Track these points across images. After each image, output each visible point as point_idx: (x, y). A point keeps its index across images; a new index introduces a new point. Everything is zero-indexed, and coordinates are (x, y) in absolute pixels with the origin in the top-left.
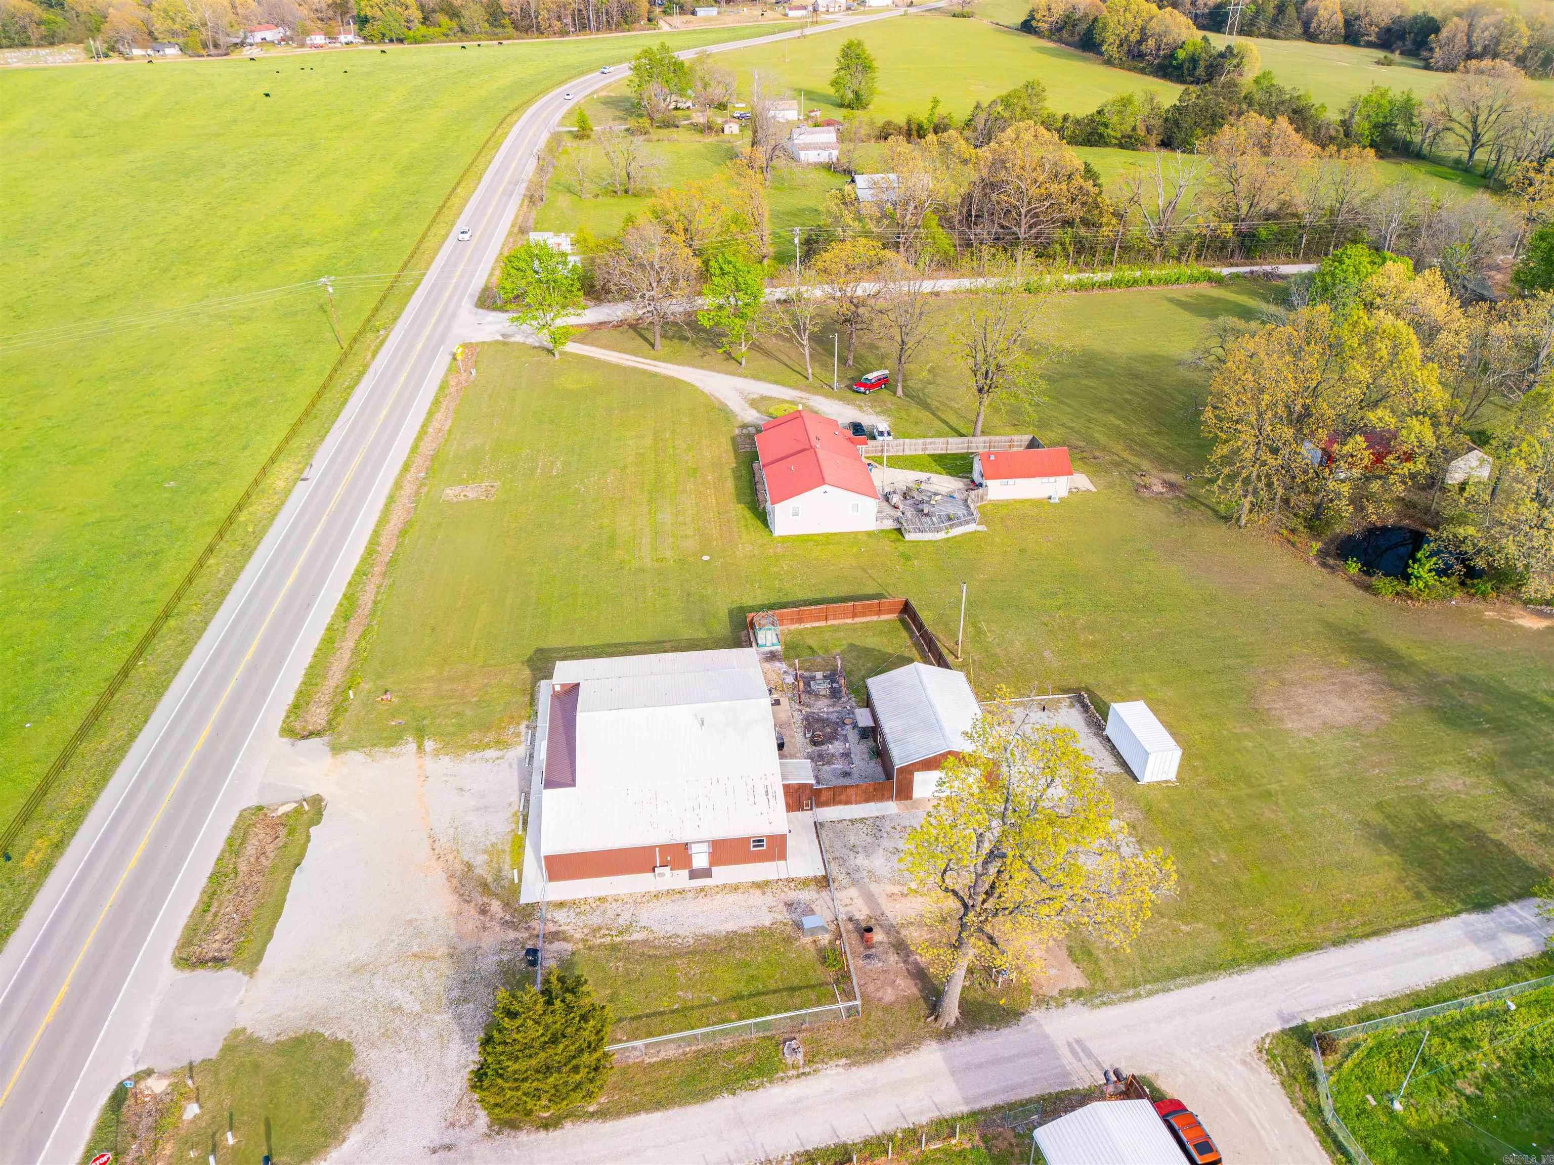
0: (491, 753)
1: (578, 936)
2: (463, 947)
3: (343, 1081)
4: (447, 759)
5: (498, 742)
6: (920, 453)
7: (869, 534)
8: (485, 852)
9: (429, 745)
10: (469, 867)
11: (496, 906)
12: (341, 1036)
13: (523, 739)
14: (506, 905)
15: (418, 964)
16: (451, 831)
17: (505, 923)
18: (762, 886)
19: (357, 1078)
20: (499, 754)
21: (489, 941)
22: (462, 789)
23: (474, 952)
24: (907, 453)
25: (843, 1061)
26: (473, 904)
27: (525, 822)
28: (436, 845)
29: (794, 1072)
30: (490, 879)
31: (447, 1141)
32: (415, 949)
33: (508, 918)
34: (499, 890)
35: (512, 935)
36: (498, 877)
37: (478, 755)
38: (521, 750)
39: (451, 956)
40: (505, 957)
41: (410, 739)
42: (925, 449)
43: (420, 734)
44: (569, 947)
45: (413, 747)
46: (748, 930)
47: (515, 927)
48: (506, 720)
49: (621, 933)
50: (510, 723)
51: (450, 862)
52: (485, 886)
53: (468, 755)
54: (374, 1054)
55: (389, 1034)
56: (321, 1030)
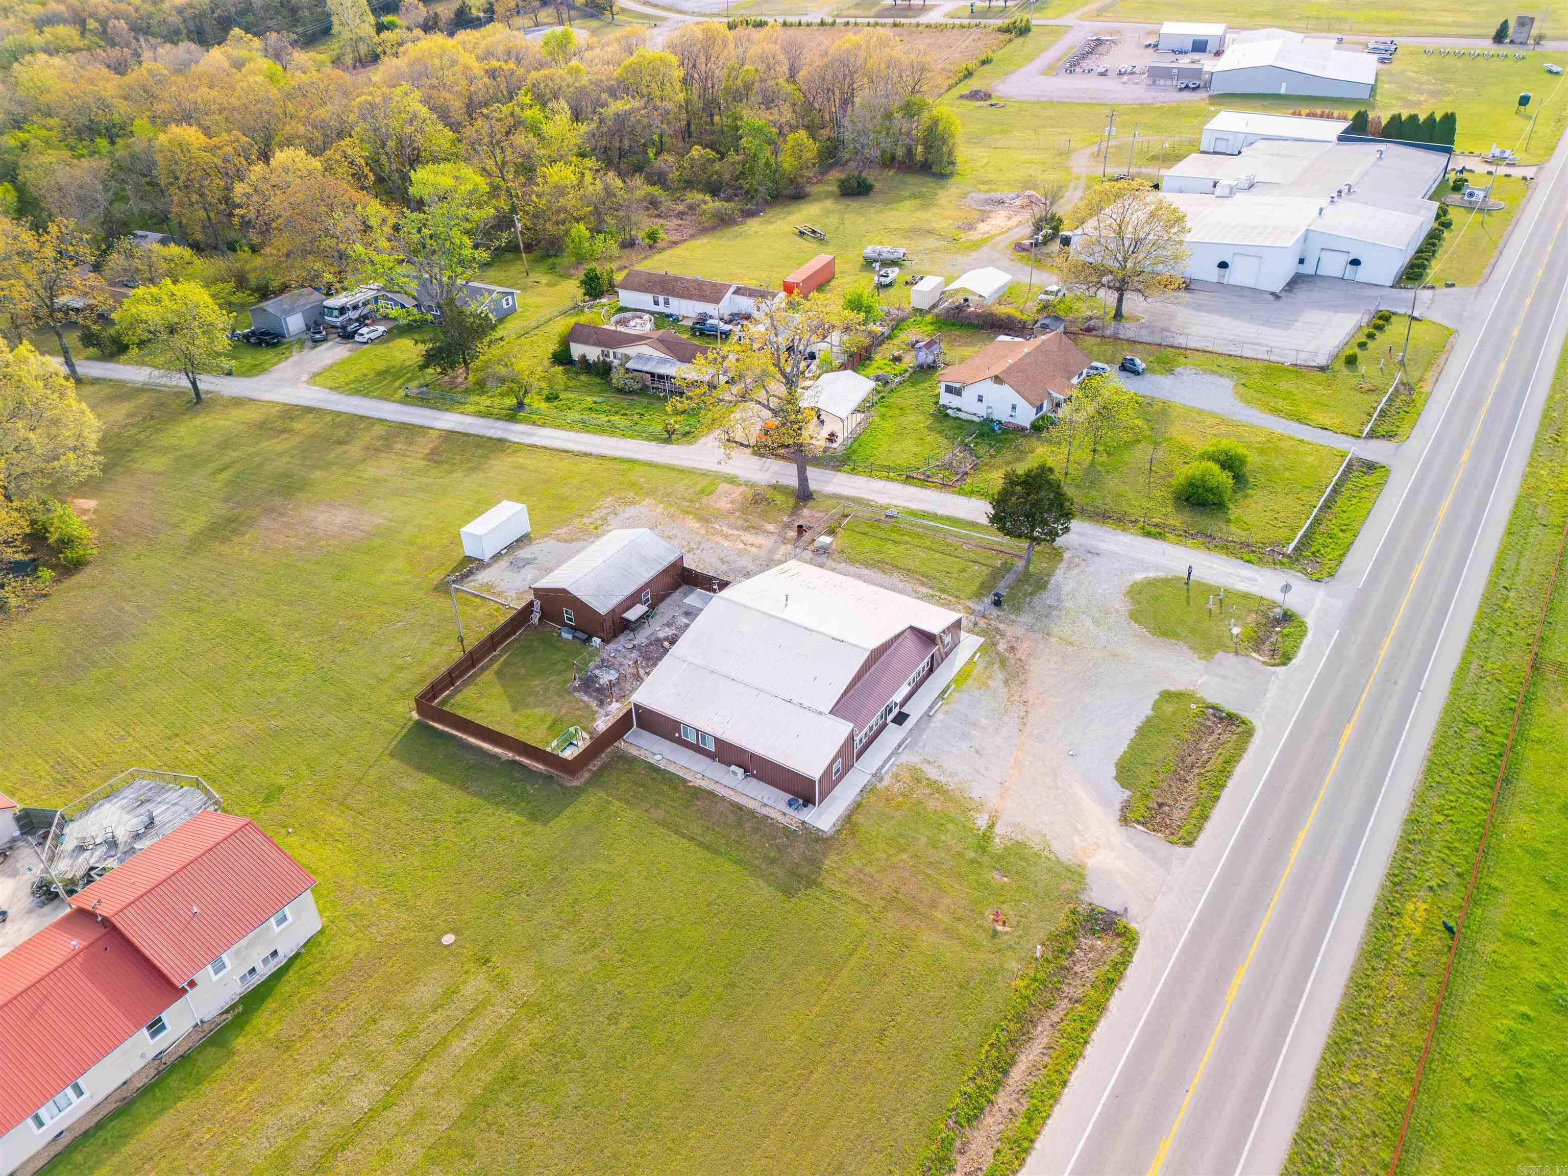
0: (932, 773)
1: (960, 607)
2: (1038, 636)
3: (1141, 603)
4: (974, 795)
5: (918, 781)
8: (988, 687)
9: (982, 822)
10: (1006, 682)
11: (1002, 647)
12: (1136, 625)
13: (894, 769)
14: (994, 644)
15: (1072, 639)
16: (1005, 719)
17: (1003, 635)
19: (1131, 601)
20: (926, 768)
21: (1019, 631)
22: (978, 752)
23: (1031, 629)
25: (872, 503)
26: (1018, 657)
27: (944, 692)
28: (1023, 714)
30: (996, 666)
32: (1070, 649)
33: (998, 636)
34: (994, 655)
35: (1002, 627)
36: (990, 663)
37: (943, 779)
38: (905, 758)
39: (1048, 634)
40: (1013, 617)
41: (997, 840)
43: (984, 840)
44: (969, 603)
45: (998, 830)
46: (856, 565)
47: (997, 631)
48: (894, 804)
49: (933, 596)
50: (894, 797)
51: (1018, 694)
52: (1003, 663)
53: (953, 786)
55: (1105, 612)
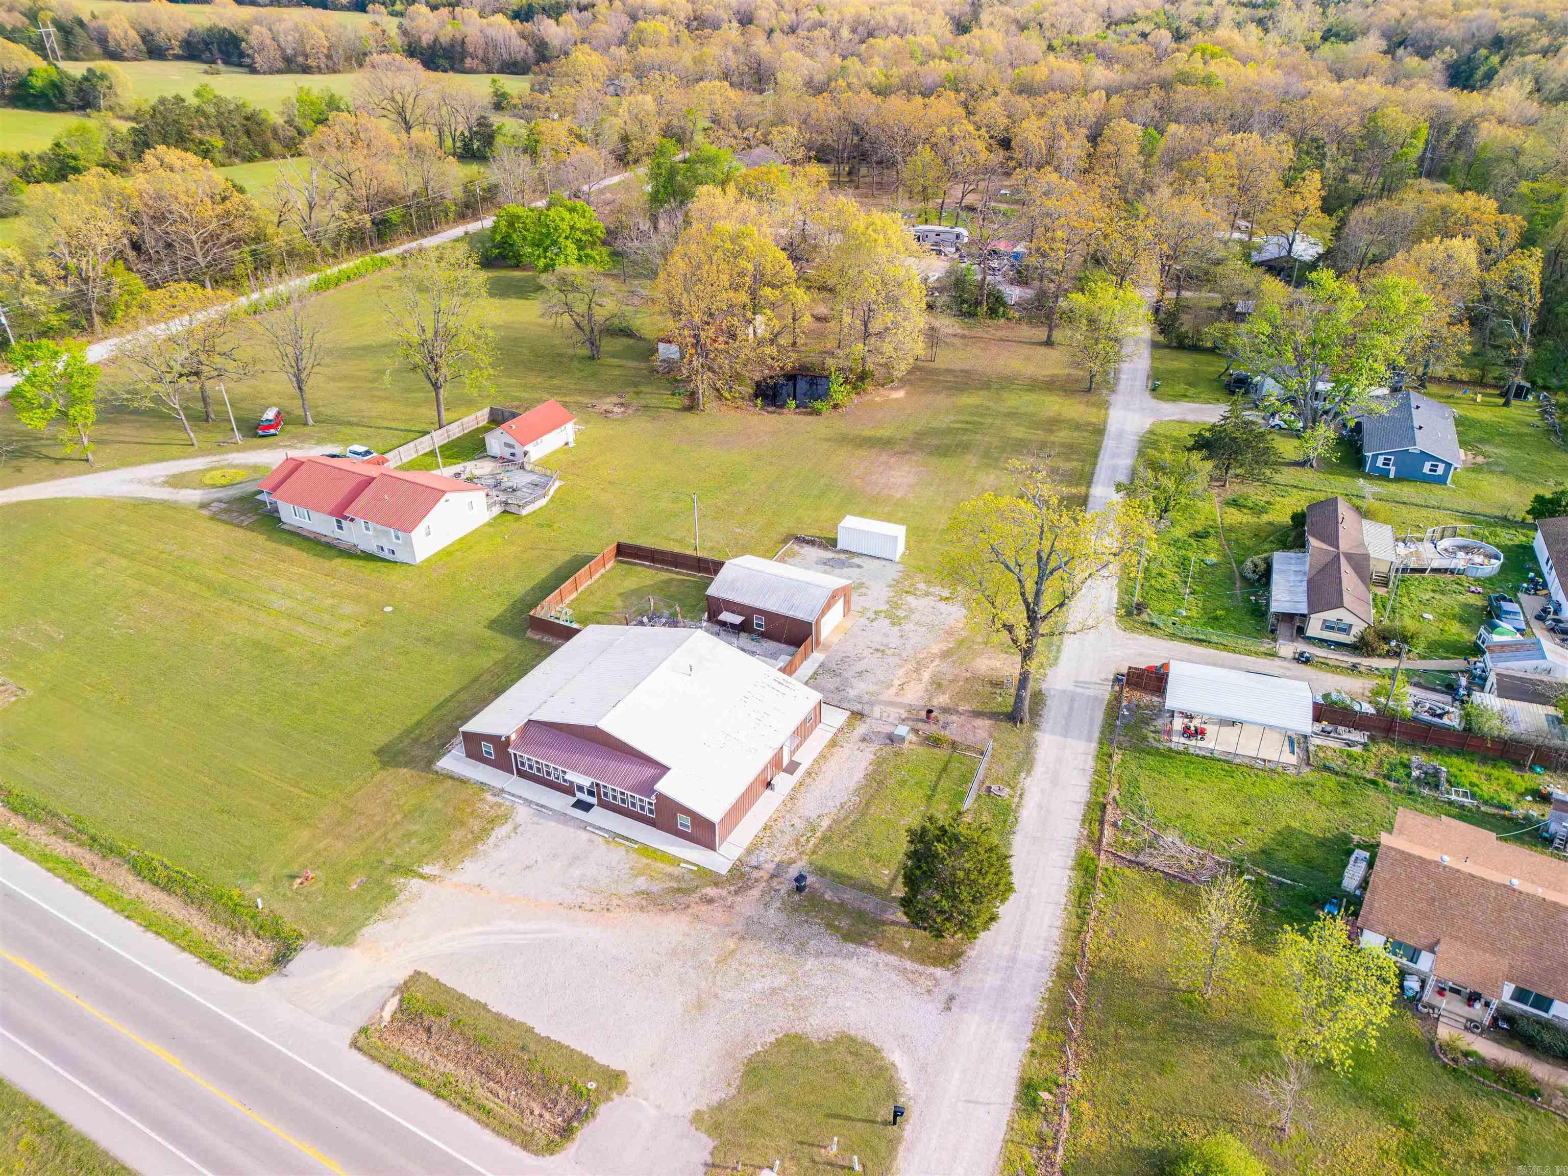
0: (501, 831)
1: (793, 855)
2: (739, 928)
3: (826, 1051)
4: (468, 863)
5: (490, 822)
6: (415, 456)
7: (489, 524)
8: (635, 877)
9: (429, 869)
10: (643, 893)
11: (711, 891)
12: (772, 1038)
13: (509, 804)
14: (717, 884)
15: (732, 962)
16: (580, 892)
17: (737, 892)
18: (833, 743)
19: (831, 1039)
20: (508, 827)
21: (747, 909)
22: (528, 867)
23: (752, 922)
24: (405, 460)
25: (1023, 775)
26: (693, 905)
27: (625, 838)
29: (1016, 800)
30: (674, 885)
31: (943, 998)
32: (712, 959)
33: (732, 888)
34: (694, 883)
35: (755, 893)
36: (677, 878)
37: (492, 841)
38: (523, 810)
39: (742, 938)
40: (777, 905)
41: (401, 880)
42: (417, 451)
43: (403, 871)
45: (416, 882)
46: (871, 768)
47: (747, 888)
48: (463, 806)
49: (813, 830)
50: (472, 804)
51: (623, 904)
52: (678, 890)
53: (482, 848)
54: (814, 1021)
55: (800, 1003)
56: (752, 1051)
